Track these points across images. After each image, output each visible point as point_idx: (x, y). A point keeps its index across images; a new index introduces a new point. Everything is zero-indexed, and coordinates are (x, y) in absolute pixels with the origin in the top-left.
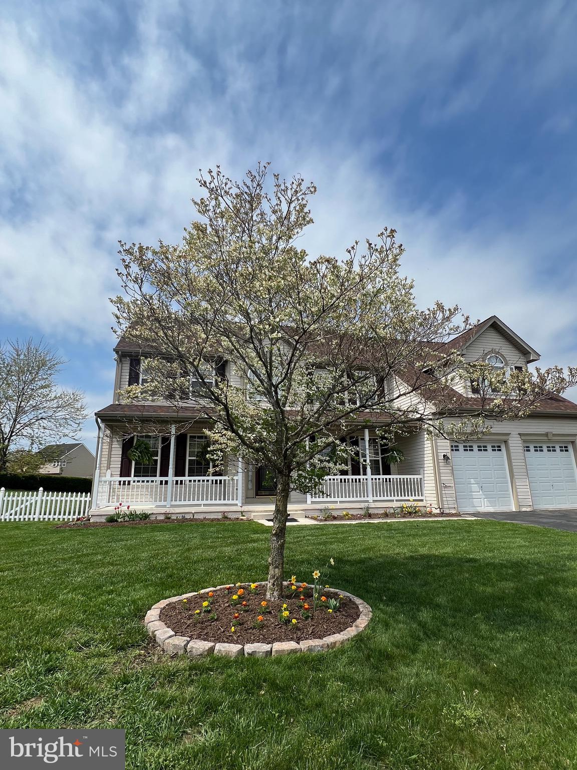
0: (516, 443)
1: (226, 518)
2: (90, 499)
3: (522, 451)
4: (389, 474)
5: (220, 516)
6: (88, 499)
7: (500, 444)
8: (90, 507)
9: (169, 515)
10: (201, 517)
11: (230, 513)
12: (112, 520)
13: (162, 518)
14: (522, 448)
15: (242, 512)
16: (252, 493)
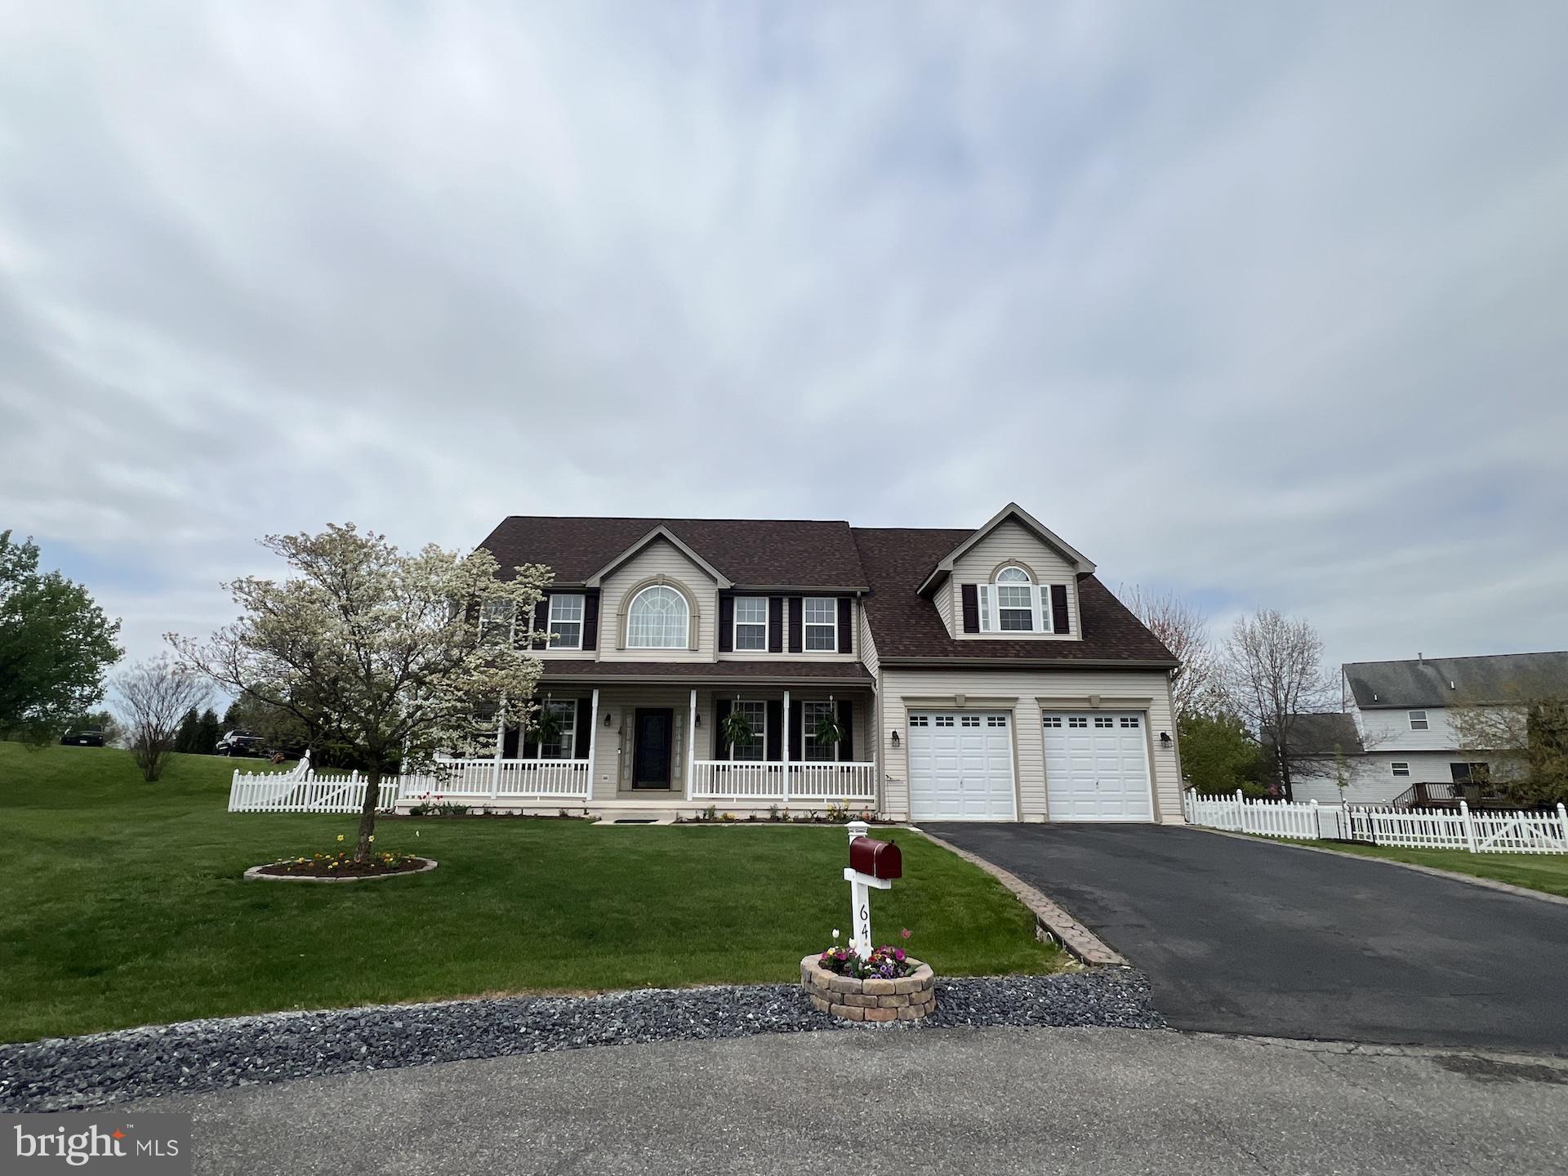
0: (1028, 714)
1: (564, 816)
2: (397, 786)
3: (1039, 727)
4: (850, 759)
5: (556, 813)
6: (394, 786)
7: (1000, 714)
8: (396, 797)
9: (489, 810)
10: (531, 813)
11: (570, 810)
12: (416, 812)
13: (480, 812)
14: (1039, 722)
15: (585, 809)
16: (628, 784)
